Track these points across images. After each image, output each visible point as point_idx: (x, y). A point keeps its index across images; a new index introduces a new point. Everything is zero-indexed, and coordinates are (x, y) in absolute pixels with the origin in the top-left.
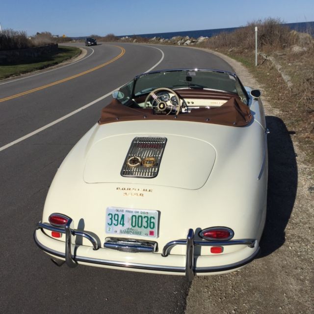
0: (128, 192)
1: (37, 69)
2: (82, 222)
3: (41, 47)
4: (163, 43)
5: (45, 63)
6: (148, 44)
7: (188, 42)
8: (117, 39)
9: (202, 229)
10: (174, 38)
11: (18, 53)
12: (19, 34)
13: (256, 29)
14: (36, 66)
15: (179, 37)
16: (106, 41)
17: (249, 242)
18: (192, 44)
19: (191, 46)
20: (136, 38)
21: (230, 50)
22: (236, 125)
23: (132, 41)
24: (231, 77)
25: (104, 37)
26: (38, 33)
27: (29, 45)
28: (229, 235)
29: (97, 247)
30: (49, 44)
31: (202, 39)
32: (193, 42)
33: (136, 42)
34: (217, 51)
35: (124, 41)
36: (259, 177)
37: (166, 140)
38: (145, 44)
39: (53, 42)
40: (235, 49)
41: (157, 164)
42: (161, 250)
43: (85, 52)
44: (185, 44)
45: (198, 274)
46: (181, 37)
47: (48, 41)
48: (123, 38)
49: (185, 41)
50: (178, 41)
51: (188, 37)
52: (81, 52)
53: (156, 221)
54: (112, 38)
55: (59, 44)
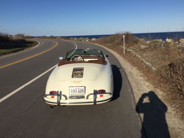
0: (75, 82)
1: (11, 52)
2: (61, 92)
3: (16, 41)
4: (76, 40)
5: (17, 49)
6: (69, 40)
7: (87, 40)
8: (55, 38)
9: (97, 90)
10: (81, 38)
11: (3, 44)
12: (5, 34)
13: (124, 36)
14: (11, 51)
15: (83, 38)
16: (50, 39)
17: (110, 94)
18: (89, 41)
19: (88, 42)
20: (63, 38)
21: (108, 45)
22: (103, 64)
23: (61, 39)
24: (99, 51)
25: (49, 37)
26: (18, 34)
27: (10, 40)
28: (104, 92)
29: (66, 99)
30: (21, 40)
31: (93, 39)
32: (89, 40)
33: (63, 39)
34: (102, 45)
35: (58, 39)
36: (111, 77)
37: (83, 68)
38: (67, 40)
39: (23, 39)
40: (110, 44)
41: (82, 74)
42: (86, 97)
43: (39, 43)
44: (86, 41)
45: (97, 103)
46: (84, 38)
47: (20, 38)
48: (58, 38)
49: (86, 40)
50: (83, 40)
51: (87, 38)
52: (37, 44)
53: (84, 90)
54: (52, 37)
55: (26, 39)
